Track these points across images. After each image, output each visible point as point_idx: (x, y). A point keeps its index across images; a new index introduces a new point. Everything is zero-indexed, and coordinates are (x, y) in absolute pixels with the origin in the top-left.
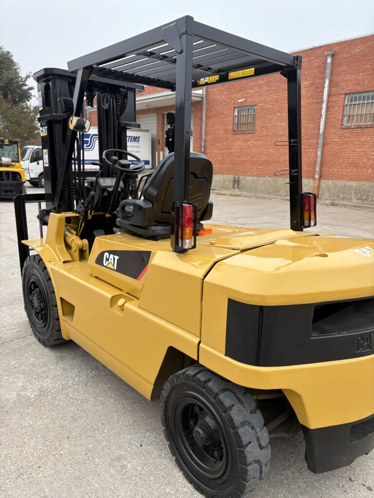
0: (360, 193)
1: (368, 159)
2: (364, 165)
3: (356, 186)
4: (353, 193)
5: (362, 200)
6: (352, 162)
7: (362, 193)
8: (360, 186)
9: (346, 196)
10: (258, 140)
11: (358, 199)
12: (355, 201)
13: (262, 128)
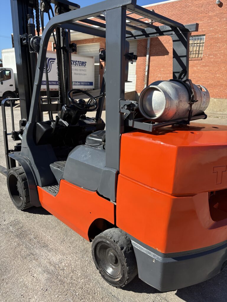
10: (205, 66)
13: (209, 55)
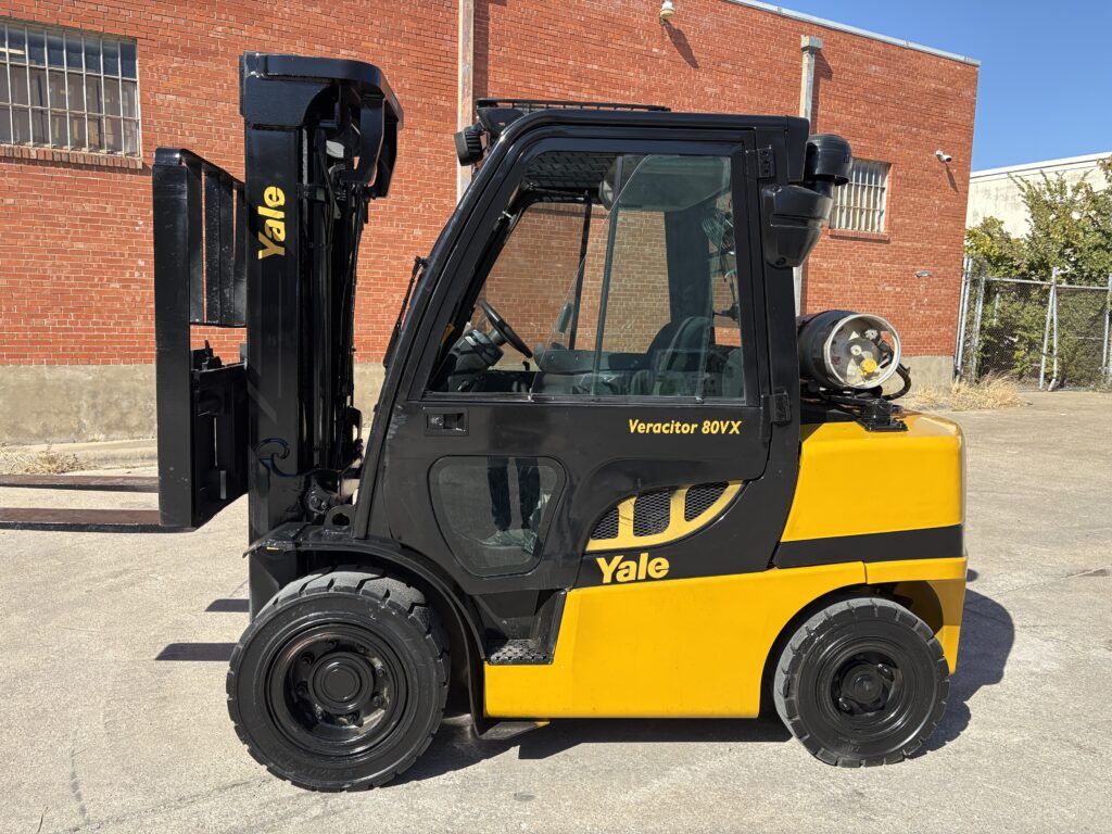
0: (116, 404)
1: (126, 284)
2: (109, 303)
3: (95, 382)
4: (85, 406)
5: (130, 430)
6: (54, 293)
7: (125, 404)
8: (108, 380)
9: (54, 422)
11: (109, 429)
12: (102, 436)
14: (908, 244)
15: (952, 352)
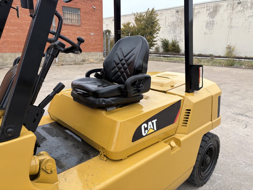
14: (87, 27)
15: (102, 51)
